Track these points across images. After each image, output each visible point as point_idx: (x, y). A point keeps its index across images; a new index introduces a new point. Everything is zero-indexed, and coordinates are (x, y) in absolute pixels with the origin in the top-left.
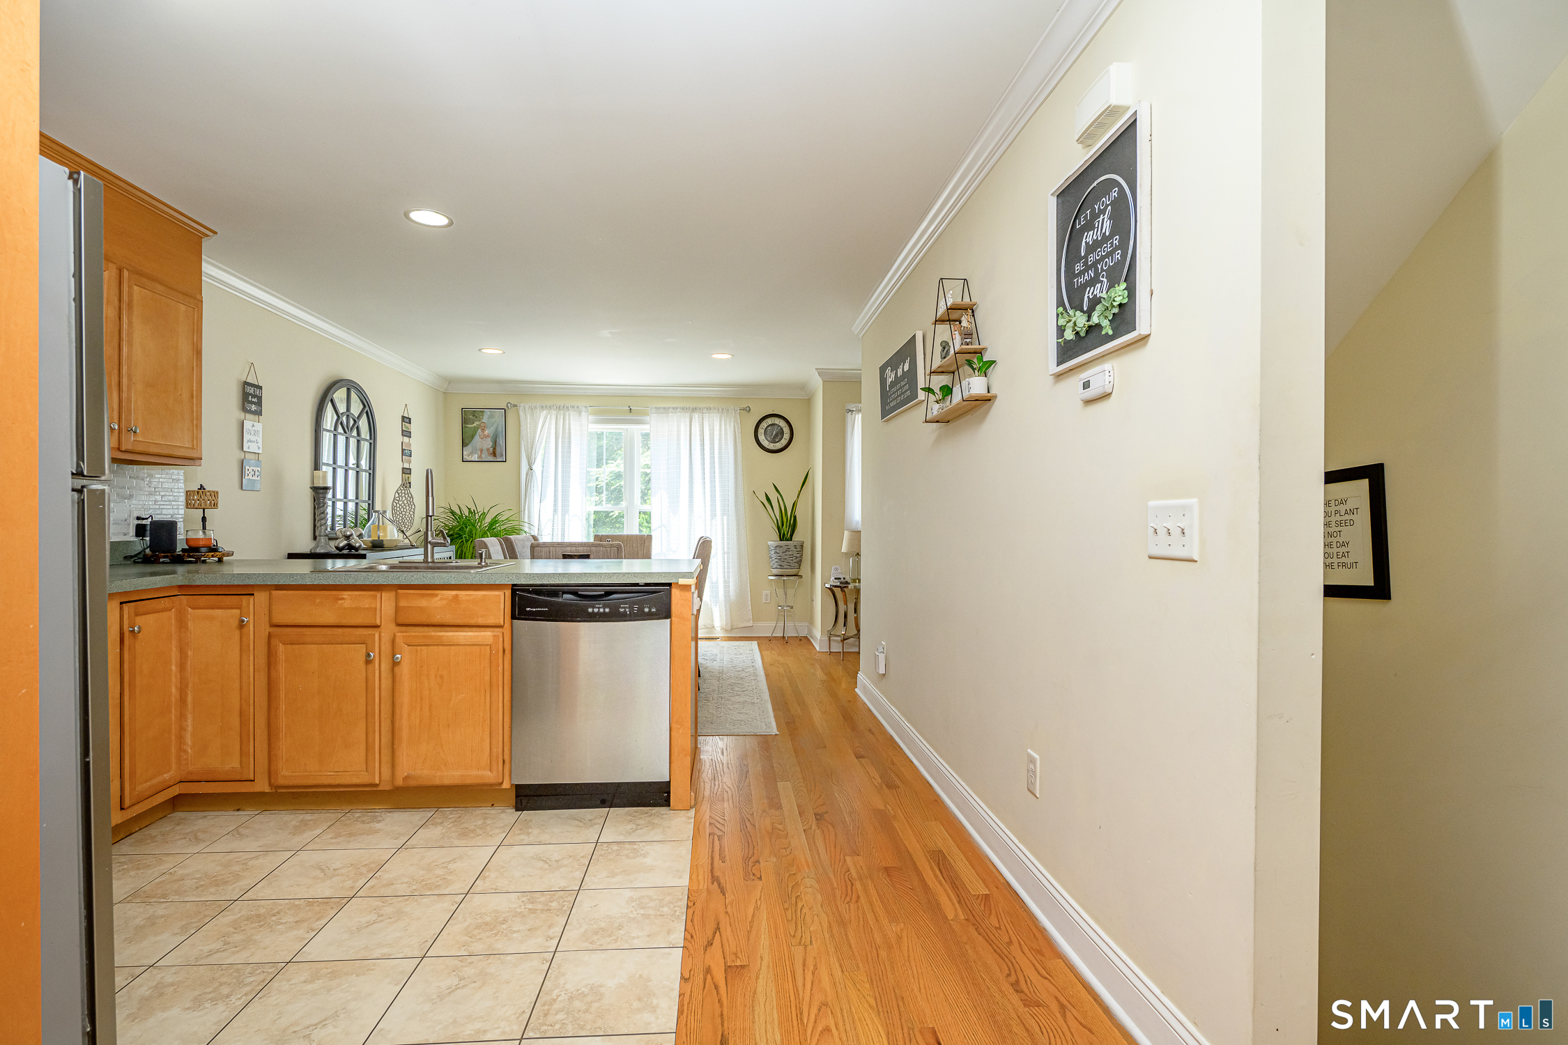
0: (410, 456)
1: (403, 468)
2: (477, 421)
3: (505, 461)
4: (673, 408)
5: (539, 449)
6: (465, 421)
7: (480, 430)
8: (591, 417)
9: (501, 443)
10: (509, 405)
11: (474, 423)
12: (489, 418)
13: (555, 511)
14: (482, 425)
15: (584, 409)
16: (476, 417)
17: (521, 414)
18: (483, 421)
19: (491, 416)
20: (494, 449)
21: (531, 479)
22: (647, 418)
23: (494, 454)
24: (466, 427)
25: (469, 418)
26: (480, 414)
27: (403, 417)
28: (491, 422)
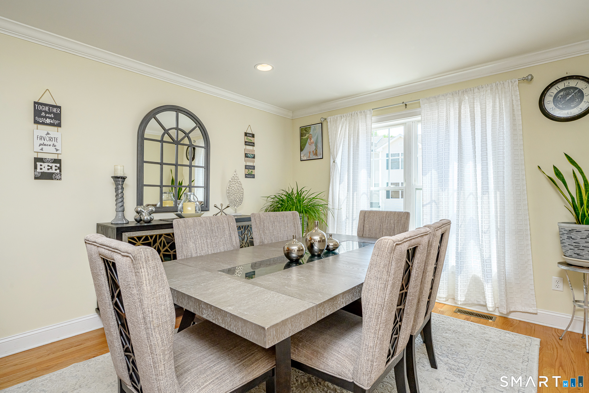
0: (254, 158)
1: (246, 166)
2: (307, 134)
3: (322, 158)
4: (443, 95)
5: (339, 147)
6: (302, 135)
7: (309, 140)
8: (374, 118)
9: (320, 147)
10: (322, 119)
11: (306, 135)
12: (313, 131)
13: (348, 190)
14: (310, 136)
15: (368, 112)
16: (307, 132)
17: (329, 123)
18: (310, 133)
19: (315, 129)
20: (316, 151)
21: (334, 169)
22: (418, 110)
23: (316, 154)
24: (302, 139)
25: (304, 131)
26: (309, 129)
27: (246, 134)
28: (314, 132)
